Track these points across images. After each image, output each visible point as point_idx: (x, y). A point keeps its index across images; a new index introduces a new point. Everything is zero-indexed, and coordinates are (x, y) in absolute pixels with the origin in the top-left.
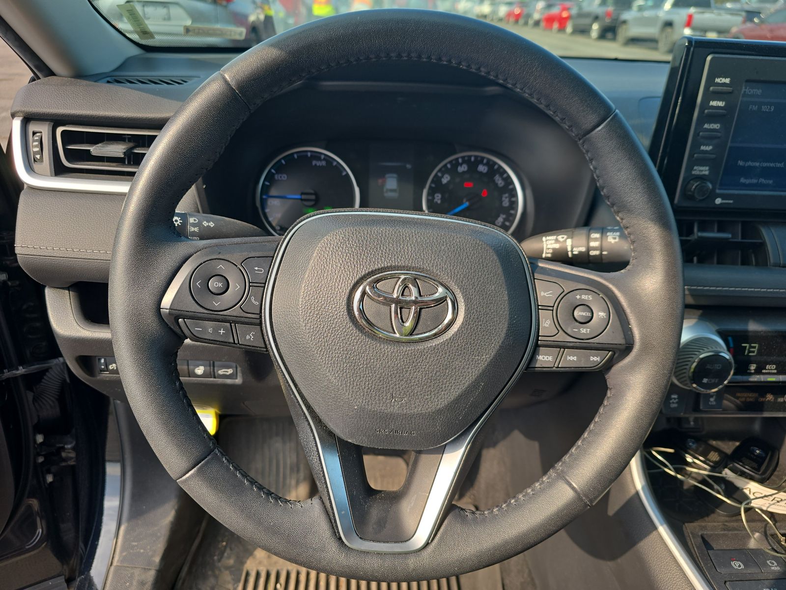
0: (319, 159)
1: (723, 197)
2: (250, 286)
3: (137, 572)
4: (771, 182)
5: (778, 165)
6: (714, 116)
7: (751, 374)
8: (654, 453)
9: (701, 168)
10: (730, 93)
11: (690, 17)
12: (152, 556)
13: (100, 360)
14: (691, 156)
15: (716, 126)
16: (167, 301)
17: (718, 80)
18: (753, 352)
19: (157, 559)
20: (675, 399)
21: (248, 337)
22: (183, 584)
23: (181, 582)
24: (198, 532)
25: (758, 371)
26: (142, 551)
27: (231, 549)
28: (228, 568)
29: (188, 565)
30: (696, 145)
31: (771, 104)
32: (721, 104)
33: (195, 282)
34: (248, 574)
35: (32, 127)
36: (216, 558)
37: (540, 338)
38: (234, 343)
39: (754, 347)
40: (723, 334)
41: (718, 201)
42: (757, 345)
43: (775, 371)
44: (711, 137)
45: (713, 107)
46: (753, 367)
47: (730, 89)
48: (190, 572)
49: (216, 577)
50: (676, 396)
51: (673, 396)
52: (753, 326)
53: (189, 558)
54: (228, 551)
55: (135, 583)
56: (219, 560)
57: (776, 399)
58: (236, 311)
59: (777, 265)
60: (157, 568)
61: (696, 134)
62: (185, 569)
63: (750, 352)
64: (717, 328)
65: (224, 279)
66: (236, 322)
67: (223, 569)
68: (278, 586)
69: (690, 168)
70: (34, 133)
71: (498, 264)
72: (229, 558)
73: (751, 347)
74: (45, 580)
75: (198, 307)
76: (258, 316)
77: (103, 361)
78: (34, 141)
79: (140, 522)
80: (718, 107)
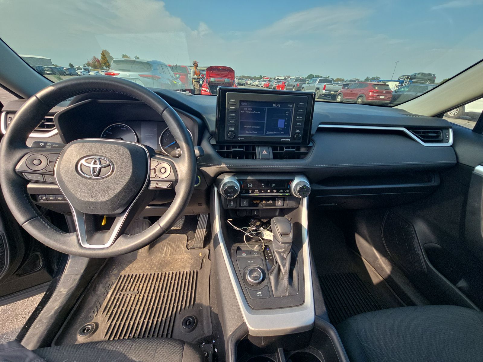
0: (123, 127)
1: (241, 137)
2: (50, 163)
3: (73, 276)
4: (256, 132)
5: (258, 127)
6: (232, 112)
7: (250, 193)
8: (228, 221)
9: (232, 128)
10: (235, 104)
11: (325, 86)
12: (80, 270)
13: (39, 196)
14: (227, 124)
15: (234, 115)
16: (18, 168)
17: (231, 100)
18: (251, 186)
19: (82, 271)
20: (232, 203)
21: (49, 179)
22: (94, 280)
23: (94, 279)
24: (104, 262)
25: (253, 192)
26: (76, 268)
27: (117, 268)
28: (114, 274)
29: (98, 274)
30: (228, 121)
31: (251, 108)
32: (233, 108)
33: (28, 161)
34: (121, 276)
35: (9, 116)
36: (111, 271)
37: (151, 178)
38: (44, 181)
39: (251, 185)
40: (239, 181)
41: (239, 139)
42: (251, 184)
43: (258, 192)
44: (232, 118)
45: (231, 109)
46: (250, 191)
47: (235, 103)
48: (98, 276)
49: (109, 278)
50: (232, 202)
51: (231, 202)
52: (249, 178)
53: (99, 271)
54: (116, 268)
55: (71, 280)
56: (112, 272)
57: (266, 202)
58: (44, 171)
59: (259, 159)
60: (82, 274)
61: (228, 118)
62: (96, 275)
63: (249, 186)
64: (237, 178)
65: (39, 160)
66: (44, 174)
67: (112, 275)
68: (131, 279)
69: (228, 128)
70: (9, 118)
71: (130, 154)
72: (115, 271)
73: (249, 185)
74: (45, 282)
75: (29, 169)
76: (52, 172)
77: (40, 196)
78: (9, 120)
79: (76, 258)
80: (232, 109)
